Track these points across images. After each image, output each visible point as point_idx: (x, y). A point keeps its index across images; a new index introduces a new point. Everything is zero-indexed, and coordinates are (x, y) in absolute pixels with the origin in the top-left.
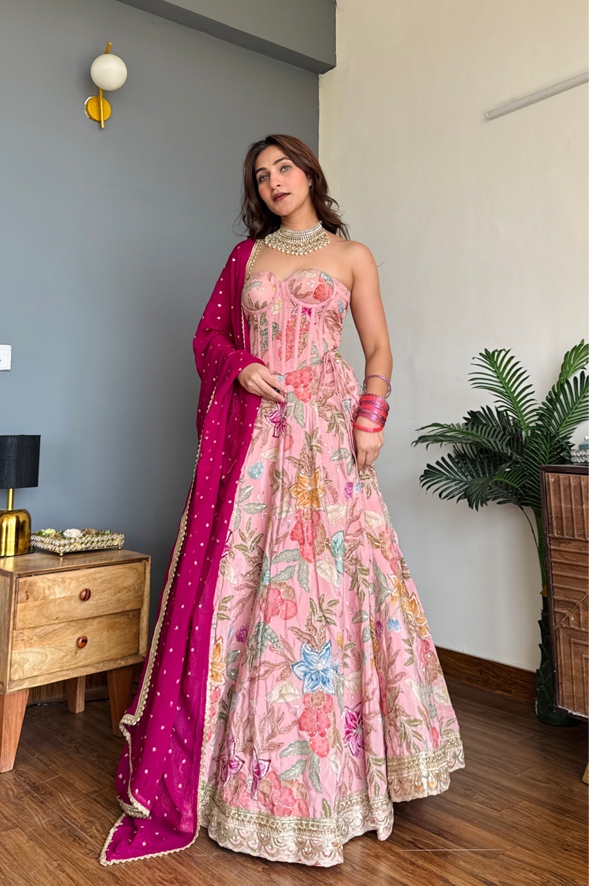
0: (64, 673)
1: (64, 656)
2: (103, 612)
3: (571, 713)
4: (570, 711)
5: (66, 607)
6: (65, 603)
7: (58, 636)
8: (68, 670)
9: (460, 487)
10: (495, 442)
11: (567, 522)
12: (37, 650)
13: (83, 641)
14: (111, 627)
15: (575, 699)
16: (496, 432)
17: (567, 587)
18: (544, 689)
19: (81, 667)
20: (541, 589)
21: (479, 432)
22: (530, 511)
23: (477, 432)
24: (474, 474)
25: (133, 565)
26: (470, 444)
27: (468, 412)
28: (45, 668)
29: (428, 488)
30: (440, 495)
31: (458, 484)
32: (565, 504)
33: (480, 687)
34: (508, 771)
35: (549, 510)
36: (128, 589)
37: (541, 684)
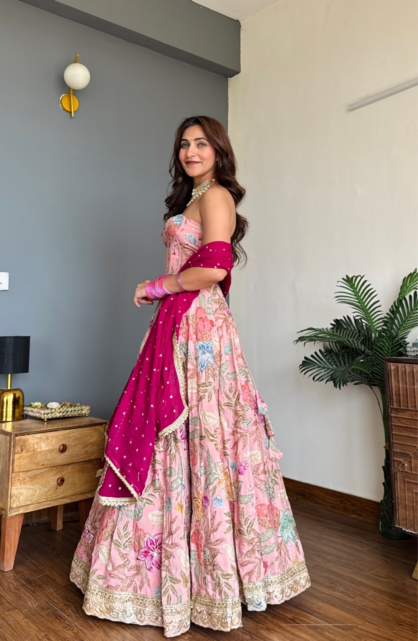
0: (48, 502)
1: (48, 491)
2: (75, 460)
3: (405, 531)
4: (404, 529)
5: (49, 457)
6: (49, 454)
7: (43, 477)
8: (51, 500)
9: (328, 373)
10: (353, 341)
11: (403, 397)
12: (29, 487)
13: (61, 480)
14: (81, 471)
15: (407, 520)
16: (354, 334)
17: (403, 443)
18: (386, 514)
19: (60, 498)
20: (384, 444)
21: (342, 334)
22: (377, 390)
23: (340, 334)
24: (338, 364)
25: (96, 427)
26: (335, 343)
27: (334, 320)
28: (35, 499)
29: (305, 374)
30: (314, 379)
31: (326, 371)
32: (402, 384)
33: (341, 512)
34: (360, 570)
35: (391, 389)
36: (93, 444)
37: (384, 510)
